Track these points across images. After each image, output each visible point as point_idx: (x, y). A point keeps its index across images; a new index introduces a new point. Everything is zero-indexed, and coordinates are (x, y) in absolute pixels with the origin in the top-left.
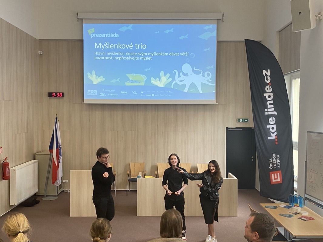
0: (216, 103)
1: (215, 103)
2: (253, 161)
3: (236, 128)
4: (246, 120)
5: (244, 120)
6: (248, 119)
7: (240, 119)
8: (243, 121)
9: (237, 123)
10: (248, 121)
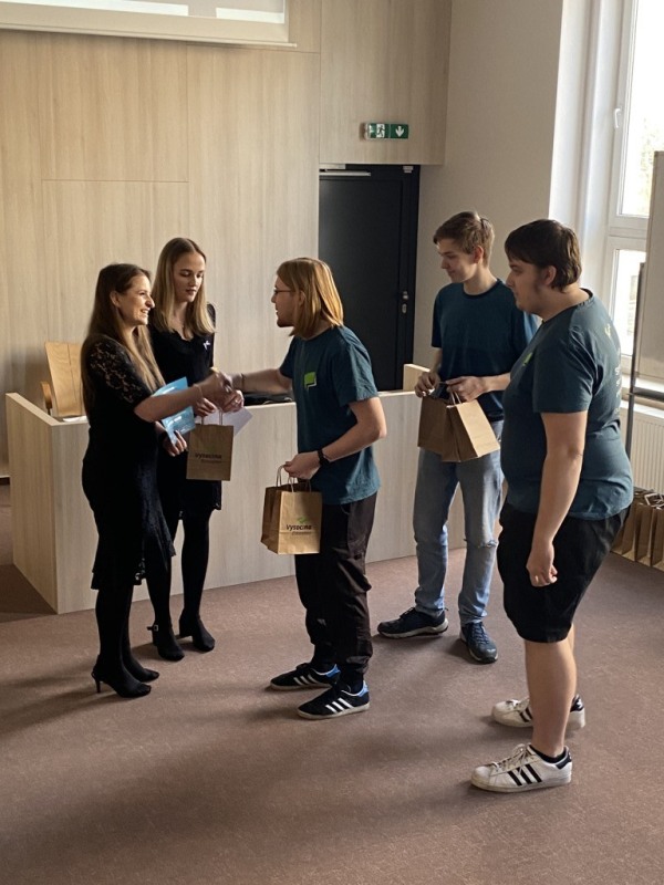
0: (289, 42)
1: (281, 39)
2: (404, 311)
3: (350, 167)
4: (400, 132)
5: (390, 131)
6: (405, 127)
7: (379, 126)
8: (386, 136)
9: (361, 144)
10: (405, 136)
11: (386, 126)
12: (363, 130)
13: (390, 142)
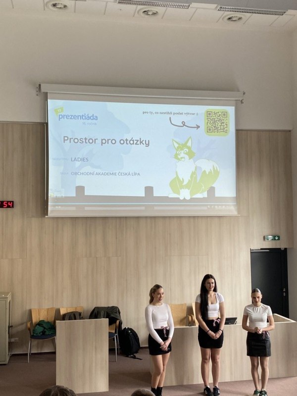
0: (238, 214)
2: (285, 295)
3: (261, 249)
4: (277, 238)
5: (273, 238)
6: (279, 237)
9: (264, 242)
10: (279, 239)
12: (264, 238)
13: (274, 241)
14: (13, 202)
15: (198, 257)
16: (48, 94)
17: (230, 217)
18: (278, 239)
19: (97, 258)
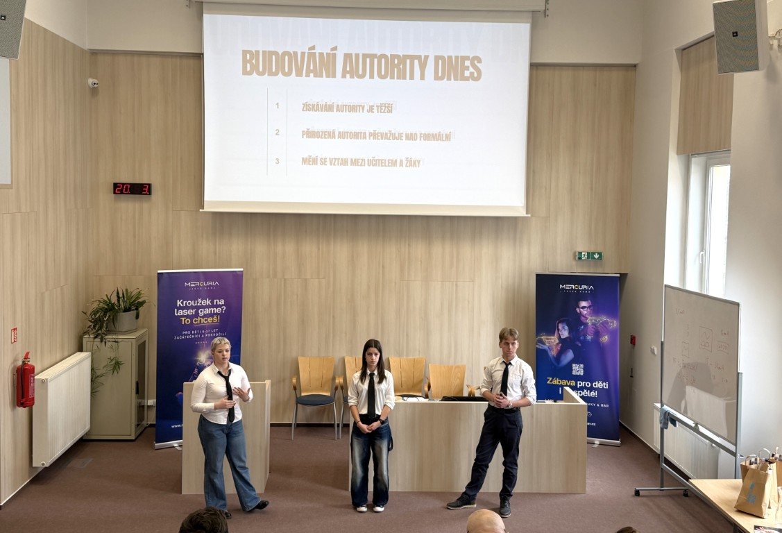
0: (527, 214)
1: (522, 213)
4: (596, 256)
5: (591, 255)
7: (583, 254)
8: (588, 258)
9: (574, 263)
10: (600, 258)
11: (588, 253)
12: (575, 255)
13: (592, 262)
14: (149, 185)
15: (456, 285)
16: (205, 5)
17: (515, 218)
18: (598, 258)
19: (285, 280)
